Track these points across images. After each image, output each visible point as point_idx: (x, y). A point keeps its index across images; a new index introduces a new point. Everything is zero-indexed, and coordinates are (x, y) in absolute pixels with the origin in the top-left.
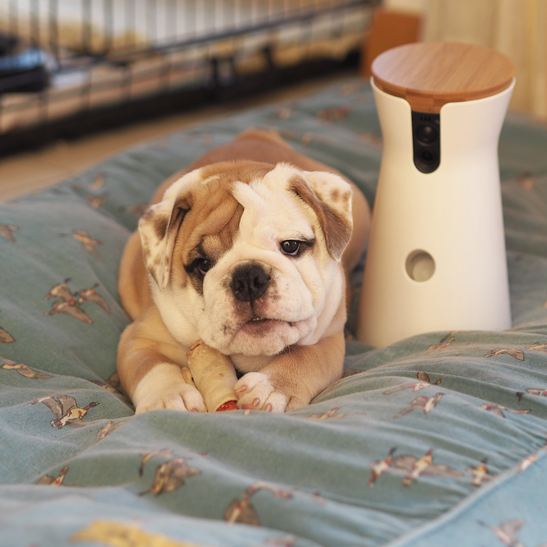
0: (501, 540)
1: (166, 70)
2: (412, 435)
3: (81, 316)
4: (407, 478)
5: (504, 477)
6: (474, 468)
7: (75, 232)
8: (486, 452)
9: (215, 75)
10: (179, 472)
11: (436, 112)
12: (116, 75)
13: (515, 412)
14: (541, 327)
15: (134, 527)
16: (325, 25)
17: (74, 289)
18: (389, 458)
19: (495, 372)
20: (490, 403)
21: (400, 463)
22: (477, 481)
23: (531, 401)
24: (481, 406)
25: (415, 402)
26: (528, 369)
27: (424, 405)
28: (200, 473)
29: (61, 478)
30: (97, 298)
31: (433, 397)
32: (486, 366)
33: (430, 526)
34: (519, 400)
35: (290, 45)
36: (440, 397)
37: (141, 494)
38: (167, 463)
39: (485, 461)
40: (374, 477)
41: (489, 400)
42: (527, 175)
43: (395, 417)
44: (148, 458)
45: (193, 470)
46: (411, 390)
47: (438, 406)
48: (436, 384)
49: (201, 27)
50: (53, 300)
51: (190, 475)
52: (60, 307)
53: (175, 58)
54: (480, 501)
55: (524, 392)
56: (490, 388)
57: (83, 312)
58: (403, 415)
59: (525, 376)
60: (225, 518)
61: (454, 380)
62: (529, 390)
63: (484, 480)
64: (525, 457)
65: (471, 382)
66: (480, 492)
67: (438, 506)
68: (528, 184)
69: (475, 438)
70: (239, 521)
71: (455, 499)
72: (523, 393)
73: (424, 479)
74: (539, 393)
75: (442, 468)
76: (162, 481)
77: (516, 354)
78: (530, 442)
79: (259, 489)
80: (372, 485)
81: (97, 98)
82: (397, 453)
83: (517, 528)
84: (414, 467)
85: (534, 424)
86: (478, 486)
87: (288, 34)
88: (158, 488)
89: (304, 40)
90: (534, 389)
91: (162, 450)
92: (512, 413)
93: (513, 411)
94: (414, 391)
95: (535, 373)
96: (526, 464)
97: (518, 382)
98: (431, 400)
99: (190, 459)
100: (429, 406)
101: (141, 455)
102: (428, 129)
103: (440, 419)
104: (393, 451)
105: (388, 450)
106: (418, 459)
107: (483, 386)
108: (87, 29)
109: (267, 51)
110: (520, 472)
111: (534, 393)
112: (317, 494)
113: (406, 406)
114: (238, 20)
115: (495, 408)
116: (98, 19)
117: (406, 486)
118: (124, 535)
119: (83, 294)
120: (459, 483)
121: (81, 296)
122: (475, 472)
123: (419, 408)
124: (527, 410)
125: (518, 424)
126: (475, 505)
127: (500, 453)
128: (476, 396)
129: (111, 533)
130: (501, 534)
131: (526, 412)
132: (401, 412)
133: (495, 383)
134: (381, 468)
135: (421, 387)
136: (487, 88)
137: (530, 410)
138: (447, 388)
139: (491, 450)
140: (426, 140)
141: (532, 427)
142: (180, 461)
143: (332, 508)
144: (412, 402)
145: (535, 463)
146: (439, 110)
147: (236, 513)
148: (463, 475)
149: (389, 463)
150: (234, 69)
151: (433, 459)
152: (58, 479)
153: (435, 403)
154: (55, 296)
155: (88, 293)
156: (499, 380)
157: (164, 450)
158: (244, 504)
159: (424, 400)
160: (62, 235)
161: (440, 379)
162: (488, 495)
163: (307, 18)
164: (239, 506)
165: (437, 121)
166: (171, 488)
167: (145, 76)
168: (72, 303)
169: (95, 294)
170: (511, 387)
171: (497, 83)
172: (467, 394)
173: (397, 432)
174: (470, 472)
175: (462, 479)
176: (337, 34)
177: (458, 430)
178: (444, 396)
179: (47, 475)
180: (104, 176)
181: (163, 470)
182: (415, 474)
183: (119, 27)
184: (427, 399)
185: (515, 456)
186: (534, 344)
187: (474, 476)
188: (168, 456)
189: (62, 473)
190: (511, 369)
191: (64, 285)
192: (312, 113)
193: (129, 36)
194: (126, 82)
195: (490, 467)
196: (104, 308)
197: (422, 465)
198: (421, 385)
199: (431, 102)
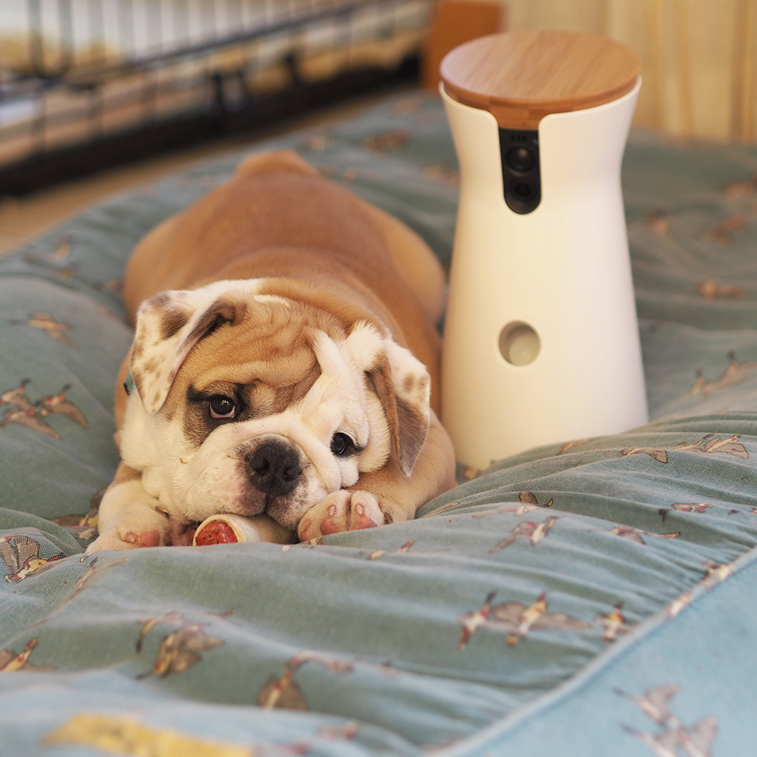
0: (647, 714)
1: (150, 93)
2: (516, 574)
3: (44, 430)
4: (513, 634)
5: (647, 626)
6: (605, 616)
7: (32, 316)
8: (621, 594)
9: (219, 97)
10: (194, 643)
11: (533, 128)
12: (81, 102)
13: (658, 536)
14: (688, 420)
15: (131, 720)
16: (368, 21)
17: (34, 396)
18: (487, 608)
19: (627, 484)
20: (622, 527)
21: (501, 615)
22: (610, 634)
23: (680, 521)
24: (610, 530)
25: (518, 530)
26: (673, 478)
27: (531, 534)
28: (223, 643)
29: (26, 655)
30: (67, 408)
31: (543, 522)
32: (615, 478)
33: (547, 699)
34: (663, 520)
35: (322, 51)
36: (552, 522)
37: (140, 677)
38: (176, 632)
39: (619, 606)
40: (466, 635)
41: (621, 523)
42: (658, 214)
43: (491, 552)
44: (149, 626)
45: (212, 640)
46: (511, 513)
47: (550, 535)
48: (547, 506)
49: (196, 31)
50: (4, 408)
51: (208, 647)
52: (15, 416)
53: (162, 75)
54: (616, 661)
55: (669, 508)
56: (622, 506)
57: (47, 425)
58: (503, 547)
59: (669, 488)
60: (259, 703)
61: (571, 498)
62: (676, 506)
63: (620, 632)
64: (675, 597)
65: (595, 499)
66: (615, 650)
67: (557, 671)
68: (661, 227)
69: (604, 574)
70: (279, 705)
71: (580, 660)
72: (668, 510)
73: (536, 635)
74: (691, 509)
75: (561, 618)
76: (169, 658)
77: (656, 453)
78: (681, 576)
79: (306, 661)
80: (464, 647)
81: (55, 135)
82: (497, 601)
83: (669, 697)
84: (521, 619)
85: (685, 552)
86: (611, 641)
87: (318, 37)
88: (163, 668)
89: (341, 44)
90: (684, 504)
91: (168, 614)
92: (654, 538)
93: (655, 535)
94: (516, 515)
95: (683, 483)
96: (676, 607)
97: (661, 495)
98: (541, 526)
99: (209, 624)
100: (537, 536)
101: (139, 623)
102: (523, 153)
103: (554, 551)
104: (491, 597)
105: (484, 596)
106: (526, 608)
107: (612, 504)
108: (37, 43)
109: (290, 61)
110: (669, 619)
111: (684, 510)
112: (387, 665)
113: (506, 535)
114: (248, 20)
115: (630, 532)
116: (51, 27)
117: (511, 645)
118: (117, 733)
119: (47, 403)
120: (585, 638)
121: (45, 407)
122: (607, 622)
123: (524, 538)
124: (675, 533)
125: (663, 553)
126: (608, 668)
127: (640, 594)
128: (602, 518)
129: (99, 730)
130: (647, 706)
131: (674, 535)
132: (498, 545)
133: (628, 498)
134: (475, 622)
135: (525, 511)
136: (602, 91)
137: (680, 533)
138: (562, 510)
139: (627, 590)
140: (520, 167)
141: (683, 556)
142: (194, 628)
143: (409, 682)
144: (514, 529)
145: (690, 605)
146: (537, 126)
147: (275, 695)
148: (590, 626)
149: (486, 615)
150: (245, 87)
151: (547, 606)
152: (21, 656)
153: (546, 531)
154: (7, 403)
155: (55, 401)
156: (633, 494)
157: (171, 614)
158: (284, 682)
159: (530, 527)
160: (14, 323)
161: (552, 499)
162: (626, 653)
163: (344, 14)
164: (278, 685)
165: (534, 141)
166: (181, 666)
167: (122, 102)
168: (32, 413)
169: (64, 402)
170: (651, 503)
171: (616, 84)
172: (590, 515)
173: (496, 570)
174: (599, 621)
175: (588, 632)
176: (386, 33)
177: (580, 565)
178: (558, 521)
179: (6, 650)
180: (70, 241)
181: (170, 641)
182: (524, 629)
183: (82, 37)
184: (534, 526)
185: (661, 597)
186: (680, 444)
187: (606, 628)
188: (177, 623)
189: (27, 648)
190: (650, 479)
191: (20, 391)
192: (357, 142)
193: (96, 49)
194: (95, 112)
195: (628, 614)
196: (78, 422)
197: (532, 616)
198: (525, 508)
199: (525, 114)
